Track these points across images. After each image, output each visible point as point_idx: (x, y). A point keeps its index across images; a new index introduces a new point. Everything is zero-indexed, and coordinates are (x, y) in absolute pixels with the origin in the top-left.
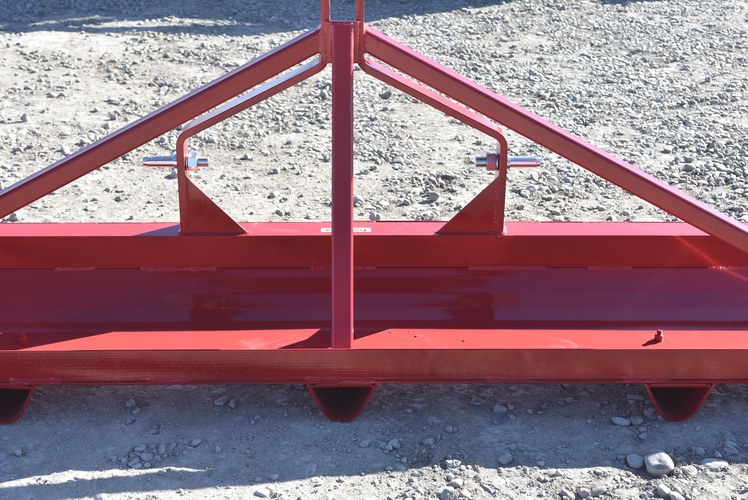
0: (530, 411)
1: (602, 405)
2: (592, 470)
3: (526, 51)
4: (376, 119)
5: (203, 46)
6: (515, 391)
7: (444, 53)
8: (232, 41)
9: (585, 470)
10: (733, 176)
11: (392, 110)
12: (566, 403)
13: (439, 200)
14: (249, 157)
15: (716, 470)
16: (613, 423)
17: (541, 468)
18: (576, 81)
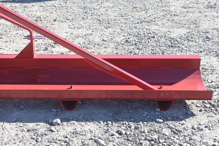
0: (31, 107)
1: (53, 106)
2: (36, 123)
3: (104, 8)
4: (47, 27)
5: (11, 6)
6: (31, 102)
7: (80, 8)
8: (21, 5)
9: (34, 124)
10: (138, 43)
11: (54, 24)
12: (43, 105)
13: (48, 49)
14: (2, 37)
15: (72, 124)
16: (52, 111)
17: (23, 123)
18: (113, 16)
